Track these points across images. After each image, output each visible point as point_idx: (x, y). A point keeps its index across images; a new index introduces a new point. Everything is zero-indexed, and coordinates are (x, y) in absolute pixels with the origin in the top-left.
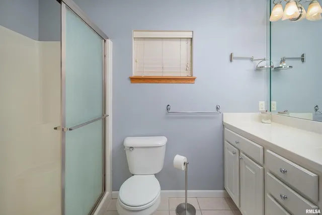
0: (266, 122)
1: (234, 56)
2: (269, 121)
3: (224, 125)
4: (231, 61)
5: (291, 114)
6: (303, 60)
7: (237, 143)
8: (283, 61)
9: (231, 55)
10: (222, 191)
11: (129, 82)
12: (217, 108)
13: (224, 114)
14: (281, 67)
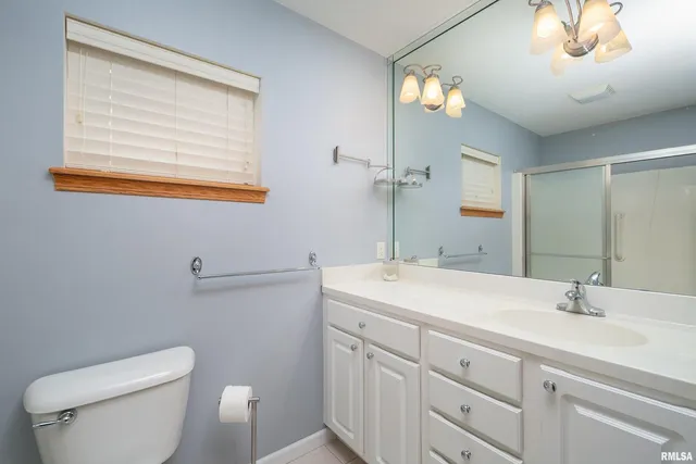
0: (390, 278)
1: (340, 152)
2: (394, 277)
3: (322, 293)
4: (336, 161)
5: (421, 262)
6: (428, 176)
7: (362, 326)
8: (408, 172)
9: (336, 151)
10: (322, 432)
11: (50, 184)
12: (311, 259)
13: (323, 269)
14: (406, 184)
